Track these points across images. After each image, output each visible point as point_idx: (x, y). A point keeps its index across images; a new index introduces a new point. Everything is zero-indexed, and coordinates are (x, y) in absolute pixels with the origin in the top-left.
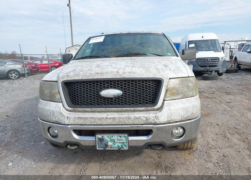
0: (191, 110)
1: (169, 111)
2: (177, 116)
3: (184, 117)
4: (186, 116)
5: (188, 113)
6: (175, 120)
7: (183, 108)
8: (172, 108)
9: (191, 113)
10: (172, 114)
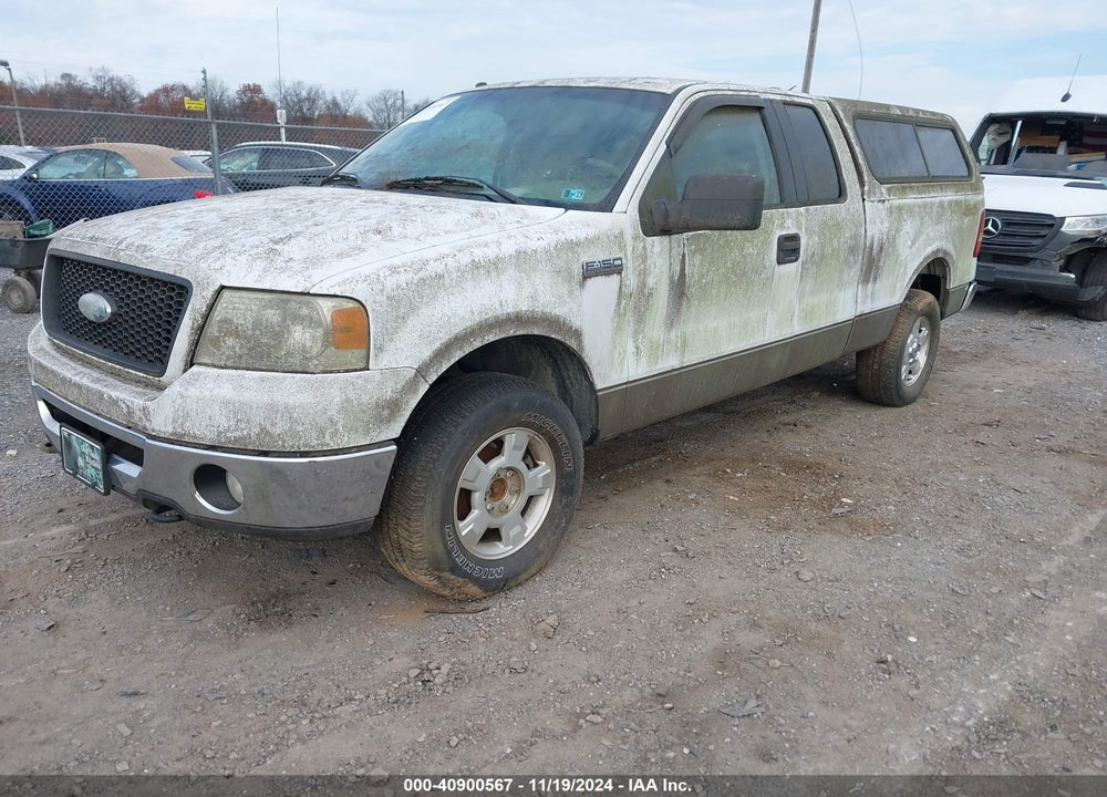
0: (258, 418)
1: (179, 401)
2: (204, 424)
3: (229, 435)
4: (238, 434)
5: (243, 426)
6: (195, 437)
7: (226, 403)
8: (193, 391)
9: (257, 430)
10: (186, 416)
